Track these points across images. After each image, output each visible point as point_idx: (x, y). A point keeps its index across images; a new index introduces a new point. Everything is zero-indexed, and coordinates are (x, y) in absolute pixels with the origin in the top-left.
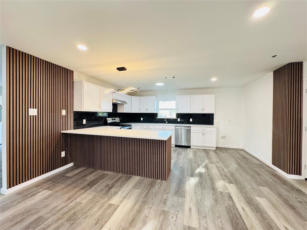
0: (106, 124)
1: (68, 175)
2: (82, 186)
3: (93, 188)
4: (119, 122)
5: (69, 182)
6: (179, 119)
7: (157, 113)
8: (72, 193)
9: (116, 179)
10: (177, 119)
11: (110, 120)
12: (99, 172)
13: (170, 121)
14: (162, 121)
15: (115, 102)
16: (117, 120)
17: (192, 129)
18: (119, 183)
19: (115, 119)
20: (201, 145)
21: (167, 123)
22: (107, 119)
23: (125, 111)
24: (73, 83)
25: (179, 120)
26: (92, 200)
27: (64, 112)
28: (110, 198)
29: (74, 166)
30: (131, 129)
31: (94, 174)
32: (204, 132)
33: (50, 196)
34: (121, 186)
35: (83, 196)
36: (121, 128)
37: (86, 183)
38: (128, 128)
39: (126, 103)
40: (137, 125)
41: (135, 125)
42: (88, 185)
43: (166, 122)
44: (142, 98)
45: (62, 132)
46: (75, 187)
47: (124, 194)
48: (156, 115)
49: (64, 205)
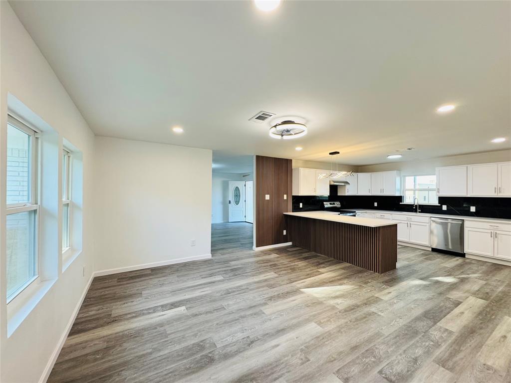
0: (322, 208)
1: (288, 249)
2: (299, 258)
3: (307, 261)
4: (339, 208)
5: (290, 253)
6: (446, 206)
7: (401, 197)
8: (292, 259)
9: (327, 260)
10: (441, 206)
11: (327, 205)
12: (313, 253)
13: (425, 209)
14: (410, 208)
15: (332, 183)
16: (337, 204)
17: (466, 224)
18: (329, 263)
19: (334, 204)
20: (490, 254)
21: (419, 212)
22: (324, 203)
23: (347, 194)
24: (292, 170)
25: (444, 208)
26: (305, 266)
27: (285, 197)
28: (319, 268)
29: (292, 245)
30: (355, 216)
31: (309, 253)
32: (495, 231)
33: (278, 257)
34: (330, 265)
35: (300, 262)
36: (339, 214)
37: (302, 257)
38: (352, 214)
39: (348, 183)
40: (366, 212)
41: (362, 213)
42: (304, 258)
43: (418, 210)
44: (374, 174)
45: (284, 213)
46: (294, 257)
47: (331, 270)
48: (400, 198)
49: (287, 263)
